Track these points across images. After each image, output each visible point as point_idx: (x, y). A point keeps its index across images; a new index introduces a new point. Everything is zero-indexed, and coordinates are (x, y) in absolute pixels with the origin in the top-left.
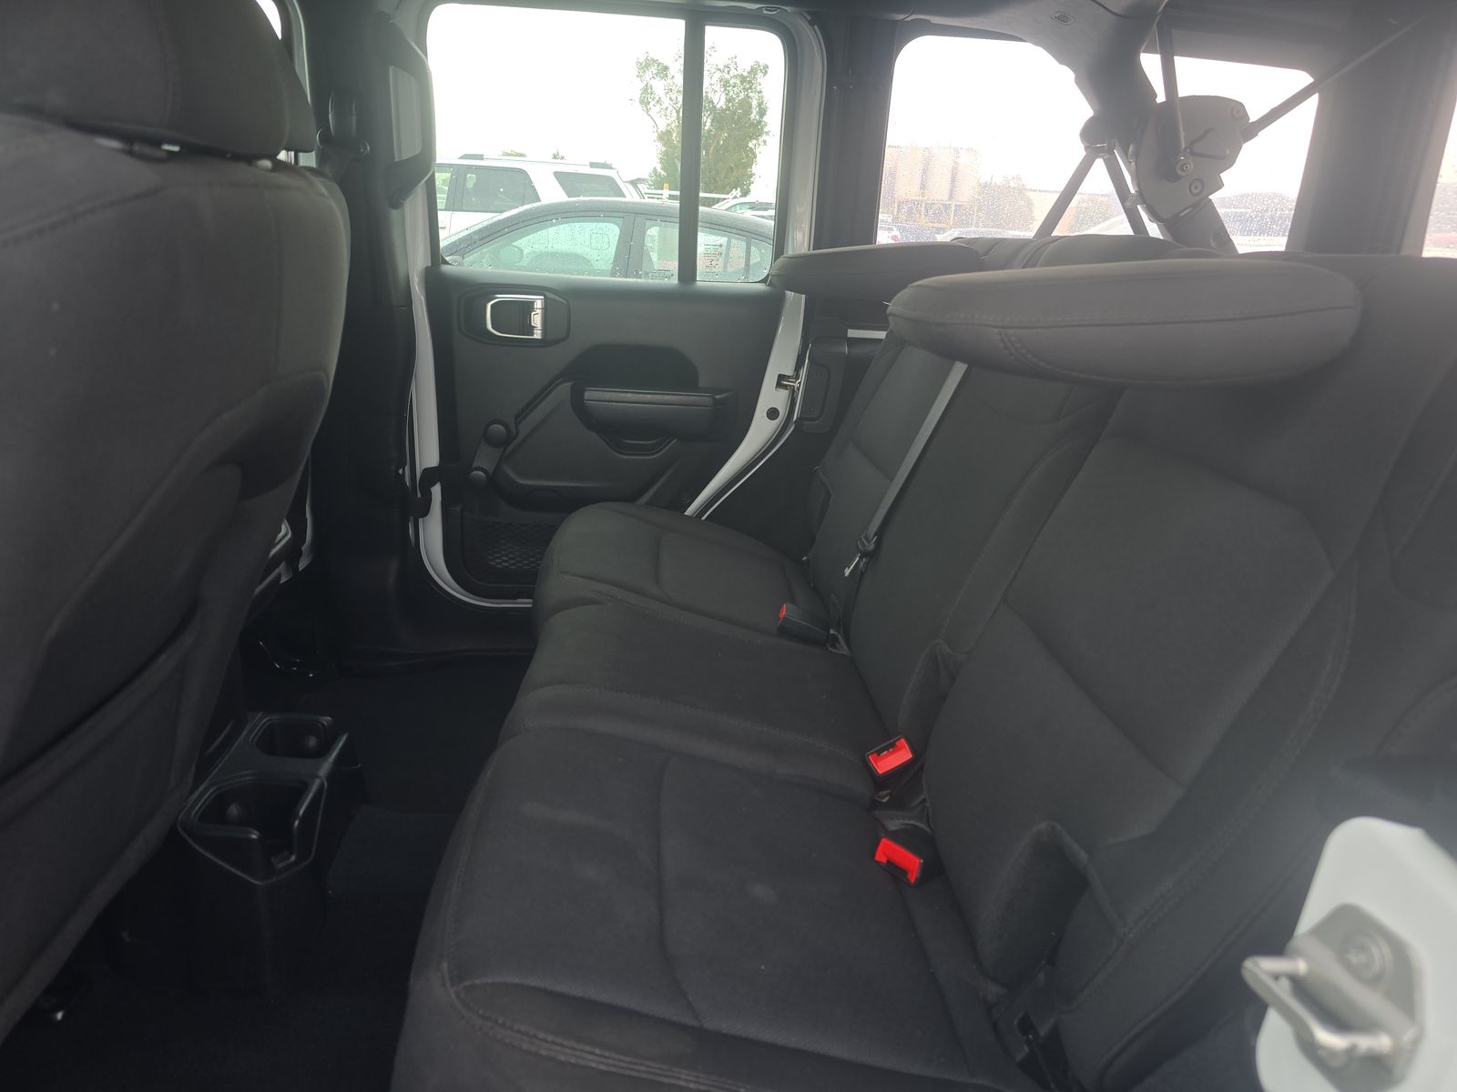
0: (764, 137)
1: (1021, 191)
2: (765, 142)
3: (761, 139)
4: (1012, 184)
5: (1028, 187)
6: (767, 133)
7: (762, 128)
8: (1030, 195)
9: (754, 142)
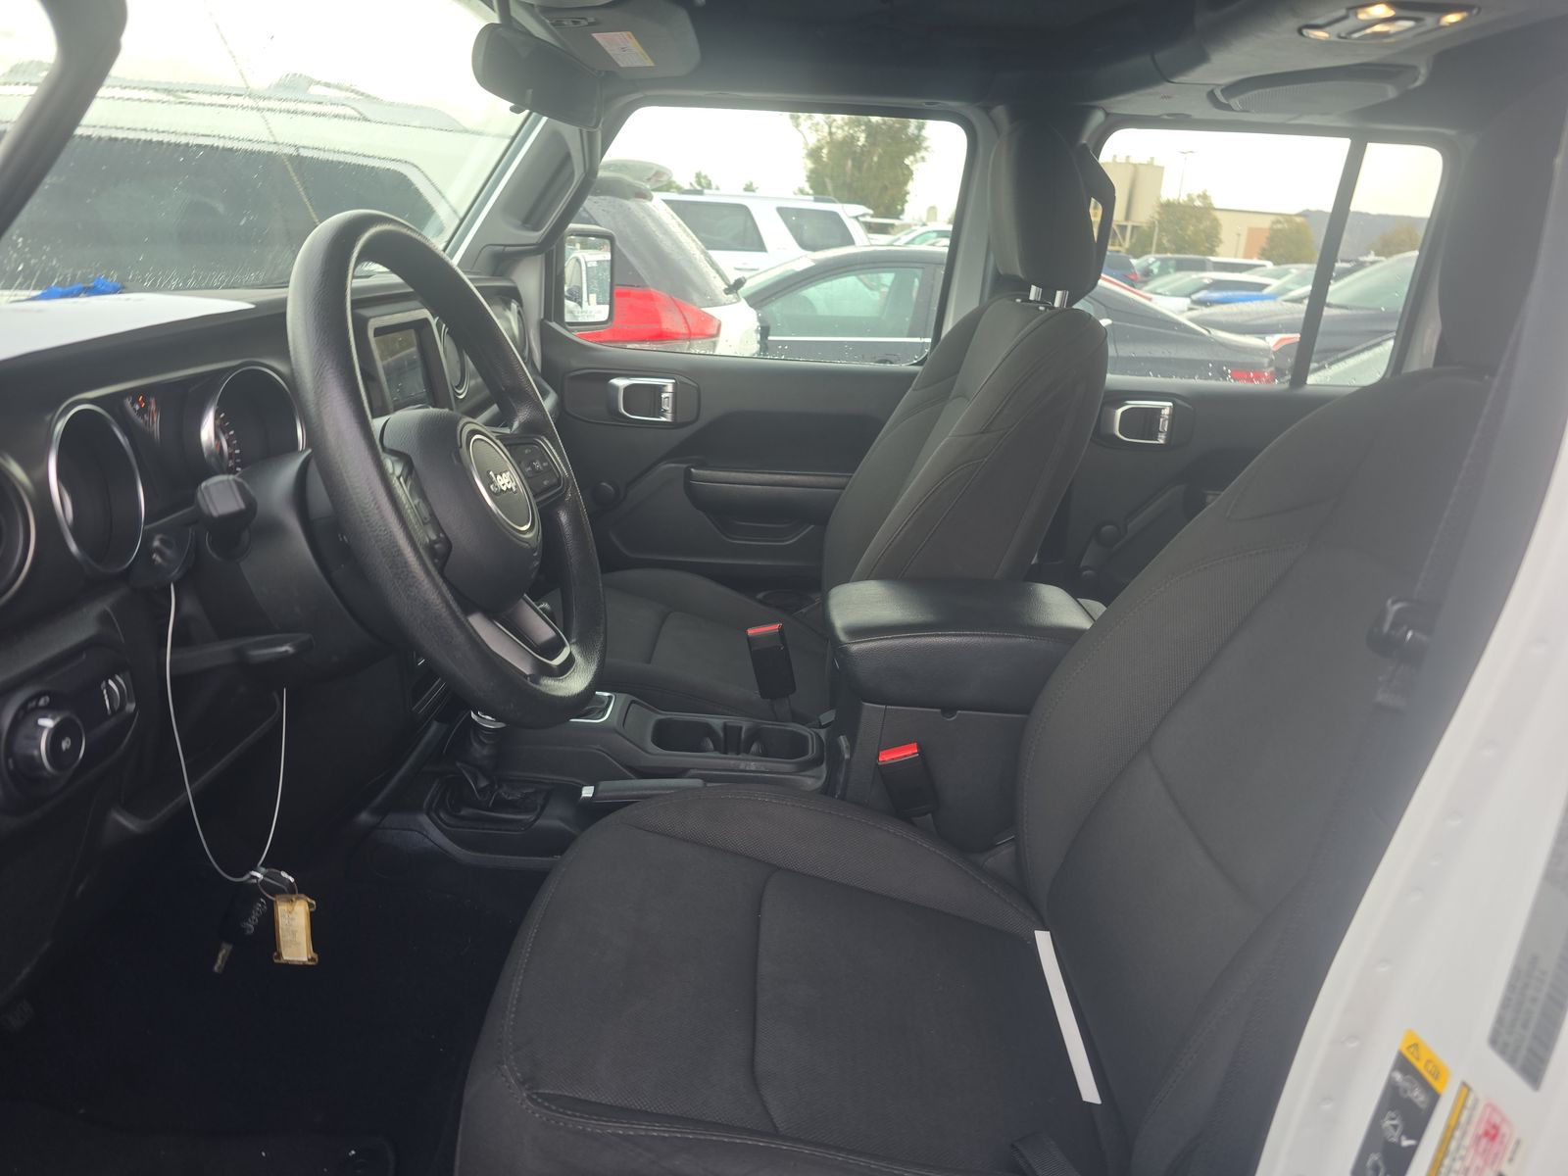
0: (923, 153)
1: (1208, 208)
2: (923, 158)
3: (918, 155)
4: (1198, 203)
5: (1216, 206)
6: (926, 149)
7: (920, 144)
8: (1218, 214)
9: (911, 158)
